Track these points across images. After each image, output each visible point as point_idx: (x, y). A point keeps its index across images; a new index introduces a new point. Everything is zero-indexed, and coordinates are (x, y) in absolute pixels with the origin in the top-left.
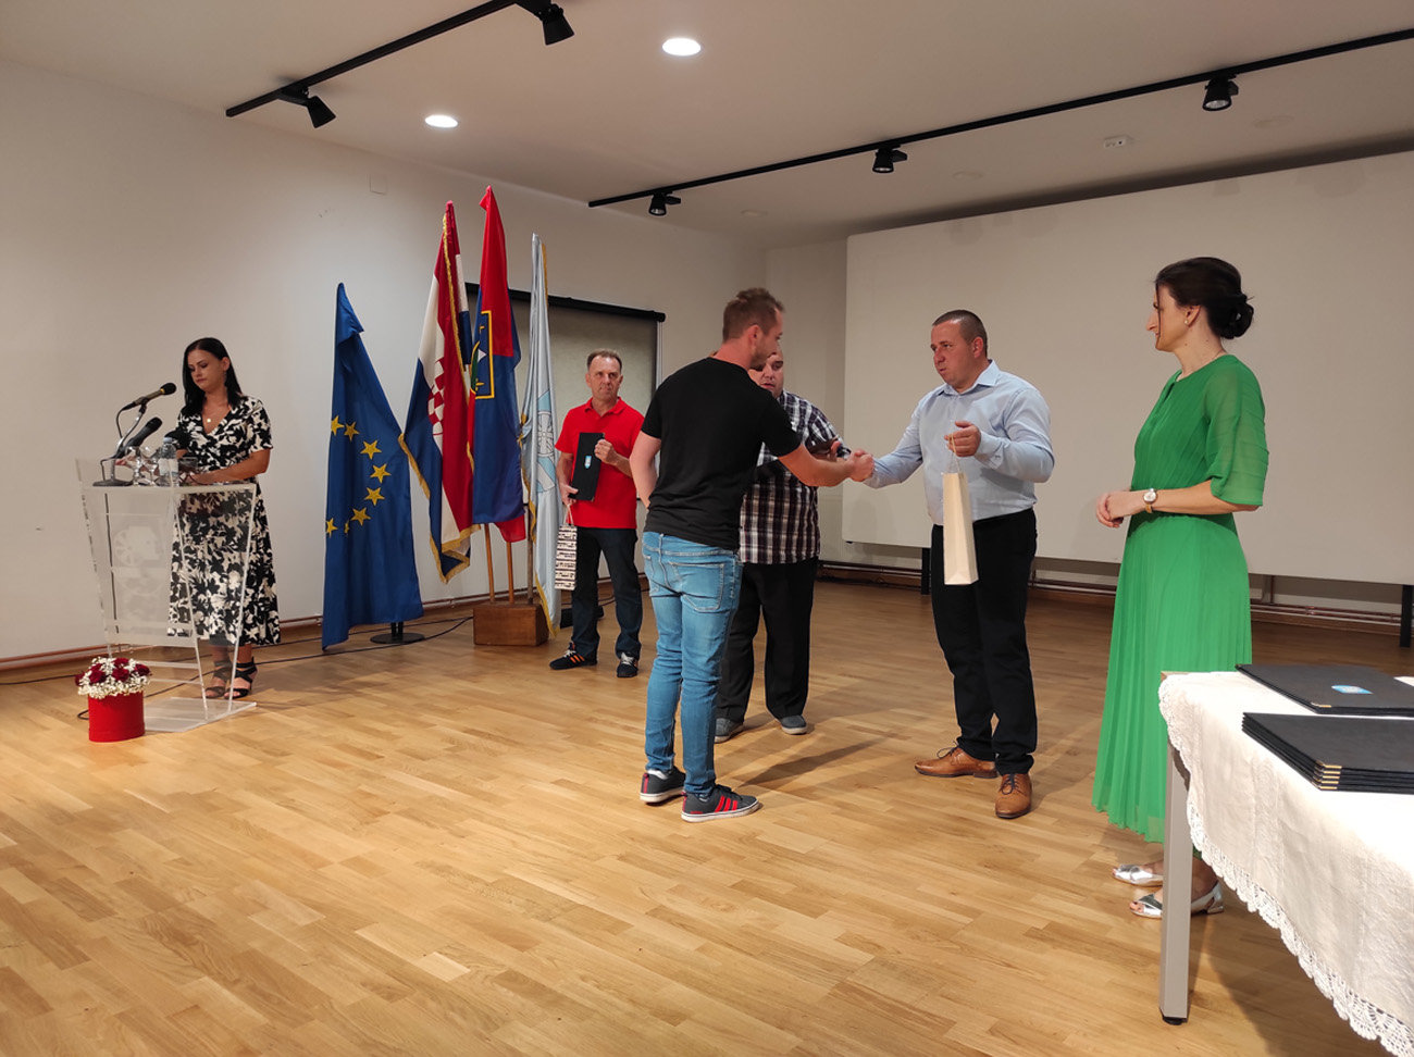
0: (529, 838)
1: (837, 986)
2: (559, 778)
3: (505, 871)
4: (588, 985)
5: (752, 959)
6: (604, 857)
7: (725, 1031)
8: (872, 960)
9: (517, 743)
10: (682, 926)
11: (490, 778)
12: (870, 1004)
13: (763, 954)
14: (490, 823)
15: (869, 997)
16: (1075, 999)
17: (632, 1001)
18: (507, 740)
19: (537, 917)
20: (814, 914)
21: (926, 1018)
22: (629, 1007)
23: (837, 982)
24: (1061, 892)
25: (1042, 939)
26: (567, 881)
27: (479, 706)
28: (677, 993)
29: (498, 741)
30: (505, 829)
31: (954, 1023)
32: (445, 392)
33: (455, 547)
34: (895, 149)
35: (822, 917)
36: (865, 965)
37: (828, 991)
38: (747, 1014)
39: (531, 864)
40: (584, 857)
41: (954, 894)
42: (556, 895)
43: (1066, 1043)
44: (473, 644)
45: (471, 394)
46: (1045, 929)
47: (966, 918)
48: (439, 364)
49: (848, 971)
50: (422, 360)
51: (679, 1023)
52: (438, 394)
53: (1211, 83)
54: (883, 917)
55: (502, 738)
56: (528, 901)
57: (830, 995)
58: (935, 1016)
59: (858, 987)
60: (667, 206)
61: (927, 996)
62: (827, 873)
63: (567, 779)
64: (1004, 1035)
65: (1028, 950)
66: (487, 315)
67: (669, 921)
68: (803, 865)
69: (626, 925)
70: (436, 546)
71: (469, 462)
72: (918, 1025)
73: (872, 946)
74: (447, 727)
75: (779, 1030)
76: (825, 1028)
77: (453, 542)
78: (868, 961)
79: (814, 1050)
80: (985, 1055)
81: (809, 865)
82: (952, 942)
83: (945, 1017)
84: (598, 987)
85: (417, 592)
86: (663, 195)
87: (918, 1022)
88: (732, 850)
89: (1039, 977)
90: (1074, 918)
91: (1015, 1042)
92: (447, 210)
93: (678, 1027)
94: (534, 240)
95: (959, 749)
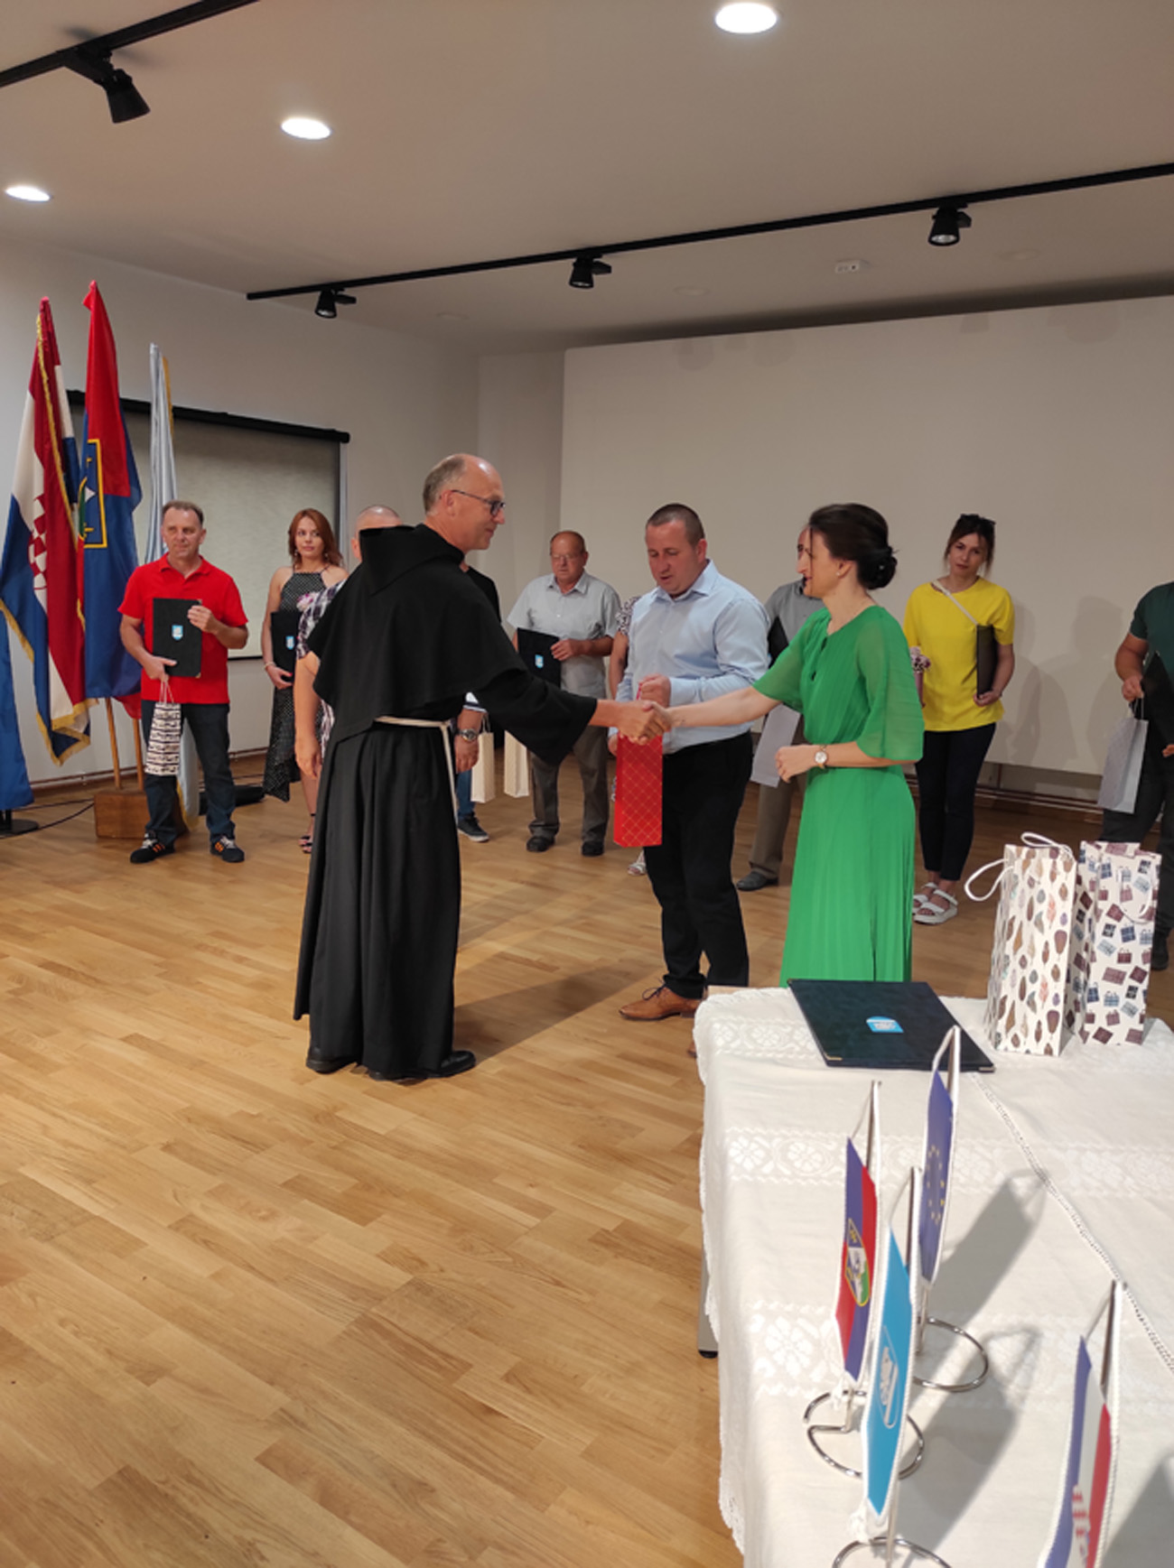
0: (65, 1120)
1: (357, 1322)
2: (132, 1032)
3: (22, 1170)
4: (65, 1333)
5: (270, 1286)
6: (147, 1146)
7: (205, 1391)
8: (409, 1283)
9: (98, 981)
10: (206, 1242)
11: (50, 1033)
12: (385, 1343)
13: (286, 1279)
14: (26, 1100)
15: (386, 1334)
16: (614, 1326)
17: (110, 1353)
18: (89, 977)
19: (36, 1236)
20: (363, 1221)
21: (443, 1363)
22: (101, 1360)
23: (357, 1315)
24: (652, 1180)
25: (606, 1245)
26: (89, 1182)
27: (72, 928)
28: (168, 1338)
29: (76, 979)
30: (42, 1109)
31: (471, 1366)
32: (47, 537)
33: (70, 723)
34: (596, 260)
35: (372, 1224)
36: (398, 1290)
37: (343, 1327)
38: (239, 1364)
39: (55, 1158)
40: (124, 1147)
41: (531, 1185)
42: (70, 1203)
43: (585, 1389)
44: (94, 836)
45: (80, 540)
46: (615, 1230)
47: (534, 1218)
48: (37, 502)
49: (375, 1299)
50: (16, 497)
51: (154, 1381)
52: (39, 538)
53: (938, 212)
54: (442, 1221)
55: (83, 974)
56: (34, 1211)
57: (344, 1332)
58: (452, 1358)
59: (380, 1321)
60: (338, 306)
61: (453, 1329)
62: (400, 1161)
63: (141, 1033)
64: (519, 1381)
65: (587, 1261)
66: (95, 444)
67: (193, 1237)
68: (376, 1151)
69: (139, 1243)
70: (45, 722)
71: (80, 621)
72: (428, 1371)
73: (415, 1263)
74: (21, 958)
75: (268, 1386)
76: (322, 1381)
77: (66, 717)
78: (404, 1282)
79: (299, 1411)
80: (490, 1411)
81: (383, 1151)
82: (506, 1253)
83: (462, 1357)
84: (76, 1334)
85: (25, 776)
86: (333, 292)
87: (431, 1368)
88: (302, 1131)
89: (586, 1298)
90: (651, 1215)
91: (528, 1391)
92: (42, 307)
93: (152, 1386)
94: (152, 351)
95: (665, 988)
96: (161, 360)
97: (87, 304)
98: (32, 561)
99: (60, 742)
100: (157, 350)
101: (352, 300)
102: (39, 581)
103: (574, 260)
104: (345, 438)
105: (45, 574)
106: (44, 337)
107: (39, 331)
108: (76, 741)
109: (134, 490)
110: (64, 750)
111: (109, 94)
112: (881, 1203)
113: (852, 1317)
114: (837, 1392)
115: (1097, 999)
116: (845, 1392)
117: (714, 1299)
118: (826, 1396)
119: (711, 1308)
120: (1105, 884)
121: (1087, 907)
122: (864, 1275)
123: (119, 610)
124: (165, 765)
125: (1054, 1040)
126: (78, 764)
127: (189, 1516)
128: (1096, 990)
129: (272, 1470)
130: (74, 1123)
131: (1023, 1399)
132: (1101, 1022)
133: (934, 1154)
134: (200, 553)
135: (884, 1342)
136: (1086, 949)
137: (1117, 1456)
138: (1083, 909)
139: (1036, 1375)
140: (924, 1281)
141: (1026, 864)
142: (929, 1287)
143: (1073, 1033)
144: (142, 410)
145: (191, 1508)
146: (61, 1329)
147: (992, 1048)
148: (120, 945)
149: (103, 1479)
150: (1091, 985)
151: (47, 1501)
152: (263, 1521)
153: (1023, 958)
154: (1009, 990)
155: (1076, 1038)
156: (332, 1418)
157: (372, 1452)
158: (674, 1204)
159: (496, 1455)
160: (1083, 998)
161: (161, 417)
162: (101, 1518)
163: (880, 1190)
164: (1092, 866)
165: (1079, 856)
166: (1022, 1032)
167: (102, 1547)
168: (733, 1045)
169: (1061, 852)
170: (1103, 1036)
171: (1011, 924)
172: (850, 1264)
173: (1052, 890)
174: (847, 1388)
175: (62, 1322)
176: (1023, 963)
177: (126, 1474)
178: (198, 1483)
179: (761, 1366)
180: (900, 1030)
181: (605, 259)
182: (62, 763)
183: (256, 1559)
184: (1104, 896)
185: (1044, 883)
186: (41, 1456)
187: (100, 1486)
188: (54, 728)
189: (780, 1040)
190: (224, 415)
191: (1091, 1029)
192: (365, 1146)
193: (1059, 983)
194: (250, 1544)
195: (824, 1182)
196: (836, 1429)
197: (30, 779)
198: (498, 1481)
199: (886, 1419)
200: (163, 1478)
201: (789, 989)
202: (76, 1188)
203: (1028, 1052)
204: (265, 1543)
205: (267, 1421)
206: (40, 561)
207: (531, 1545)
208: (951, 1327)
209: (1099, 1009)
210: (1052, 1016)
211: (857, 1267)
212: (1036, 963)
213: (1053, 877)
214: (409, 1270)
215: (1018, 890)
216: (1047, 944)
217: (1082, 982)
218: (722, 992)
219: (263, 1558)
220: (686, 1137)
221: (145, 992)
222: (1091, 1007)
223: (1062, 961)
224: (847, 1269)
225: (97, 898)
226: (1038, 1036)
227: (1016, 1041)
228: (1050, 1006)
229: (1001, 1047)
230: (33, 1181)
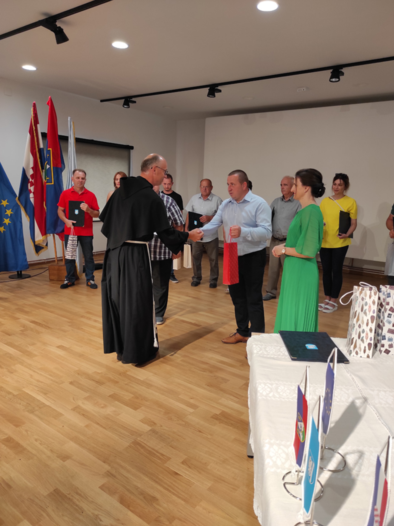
0: (38, 373)
1: (133, 443)
2: (60, 344)
3: (24, 389)
4: (37, 444)
5: (104, 430)
6: (64, 382)
7: (82, 464)
8: (150, 430)
9: (49, 328)
10: (83, 415)
11: (33, 344)
12: (142, 450)
13: (110, 428)
14: (25, 366)
15: (143, 447)
16: (219, 446)
17: (51, 451)
18: (46, 326)
19: (28, 411)
20: (135, 409)
21: (161, 457)
22: (49, 453)
23: (133, 440)
24: (232, 397)
25: (216, 419)
26: (45, 394)
27: (41, 310)
28: (71, 446)
29: (42, 327)
30: (30, 369)
31: (170, 458)
32: (34, 181)
33: (41, 242)
34: (216, 88)
35: (138, 410)
36: (146, 432)
37: (128, 444)
38: (94, 456)
39: (35, 386)
40: (57, 383)
41: (191, 398)
42: (39, 401)
43: (209, 467)
44: (49, 280)
45: (45, 182)
46: (219, 414)
47: (192, 409)
48: (31, 170)
49: (139, 435)
50: (24, 167)
51: (66, 461)
52: (32, 181)
53: (333, 71)
54: (161, 410)
55: (44, 325)
56: (27, 403)
57: (129, 446)
58: (164, 455)
59: (141, 443)
60: (130, 104)
61: (165, 446)
62: (148, 389)
63: (63, 345)
64: (187, 464)
65: (210, 424)
66: (50, 150)
67: (79, 413)
68: (140, 386)
69: (61, 415)
70: (33, 242)
71: (44, 208)
72: (156, 460)
73: (152, 423)
74: (24, 319)
75: (103, 463)
76: (121, 462)
77: (40, 240)
78: (149, 430)
79: (113, 472)
80: (177, 474)
81: (142, 386)
82: (183, 421)
83: (168, 455)
84: (40, 444)
85: (26, 259)
86: (129, 99)
87: (157, 459)
88: (115, 379)
89: (209, 437)
90: (232, 409)
91: (190, 467)
92: (33, 105)
93: (65, 462)
94: (69, 119)
95: (237, 333)
96: (72, 123)
97: (48, 104)
98: (29, 189)
99: (38, 248)
100: (71, 119)
101: (135, 102)
102: (32, 195)
103: (209, 88)
104: (132, 148)
105: (33, 193)
106: (34, 115)
107: (32, 113)
108: (43, 248)
109: (63, 165)
110: (39, 251)
111: (56, 35)
112: (309, 407)
113: (299, 446)
114: (293, 471)
115: (385, 339)
116: (296, 471)
117: (252, 438)
118: (290, 472)
119: (251, 441)
120: (388, 300)
121: (382, 308)
122: (303, 432)
123: (57, 205)
124: (72, 256)
125: (370, 353)
126: (44, 255)
127: (77, 505)
128: (385, 336)
129: (104, 491)
130: (41, 374)
131: (358, 475)
132: (386, 347)
133: (328, 391)
134: (85, 186)
135: (310, 455)
136: (382, 322)
137: (390, 496)
138: (381, 308)
139: (363, 467)
140: (324, 434)
141: (361, 293)
142: (326, 436)
143: (376, 350)
144: (66, 139)
145: (77, 503)
146: (36, 442)
147: (349, 355)
148: (56, 316)
149: (49, 492)
150: (383, 334)
151: (31, 499)
152: (100, 508)
153: (360, 325)
154: (355, 336)
155: (378, 352)
156: (124, 475)
157: (137, 486)
158: (239, 406)
159: (179, 489)
160: (380, 339)
161: (72, 141)
162: (48, 505)
163: (309, 403)
164: (384, 293)
165: (379, 290)
166: (359, 350)
167: (48, 515)
168: (260, 353)
169: (373, 289)
170: (387, 352)
171: (356, 313)
172: (298, 428)
173: (370, 302)
174: (297, 470)
175: (36, 440)
176: (360, 326)
177: (57, 491)
178: (80, 495)
179: (268, 461)
180: (317, 349)
181: (219, 88)
182: (38, 255)
183: (99, 520)
184: (388, 304)
185: (367, 299)
186: (29, 484)
187: (48, 495)
188: (36, 244)
189: (275, 351)
190: (93, 140)
191: (383, 349)
192: (136, 384)
193: (372, 333)
194: (97, 516)
195: (290, 400)
196: (293, 484)
197: (28, 260)
198: (179, 497)
199: (310, 481)
200: (68, 493)
201: (279, 334)
202: (41, 396)
203: (361, 357)
204: (101, 515)
205: (103, 475)
206: (32, 189)
207: (190, 519)
208: (333, 450)
209: (386, 343)
210: (370, 344)
211: (301, 429)
212: (364, 327)
213: (370, 297)
214: (150, 426)
215: (358, 301)
216: (368, 320)
217: (380, 333)
218: (256, 335)
219: (101, 520)
220: (244, 383)
221: (65, 331)
222: (383, 342)
223: (373, 326)
224: (297, 429)
225: (49, 300)
226: (365, 351)
227: (357, 353)
228: (369, 341)
229: (352, 355)
230: (27, 393)
